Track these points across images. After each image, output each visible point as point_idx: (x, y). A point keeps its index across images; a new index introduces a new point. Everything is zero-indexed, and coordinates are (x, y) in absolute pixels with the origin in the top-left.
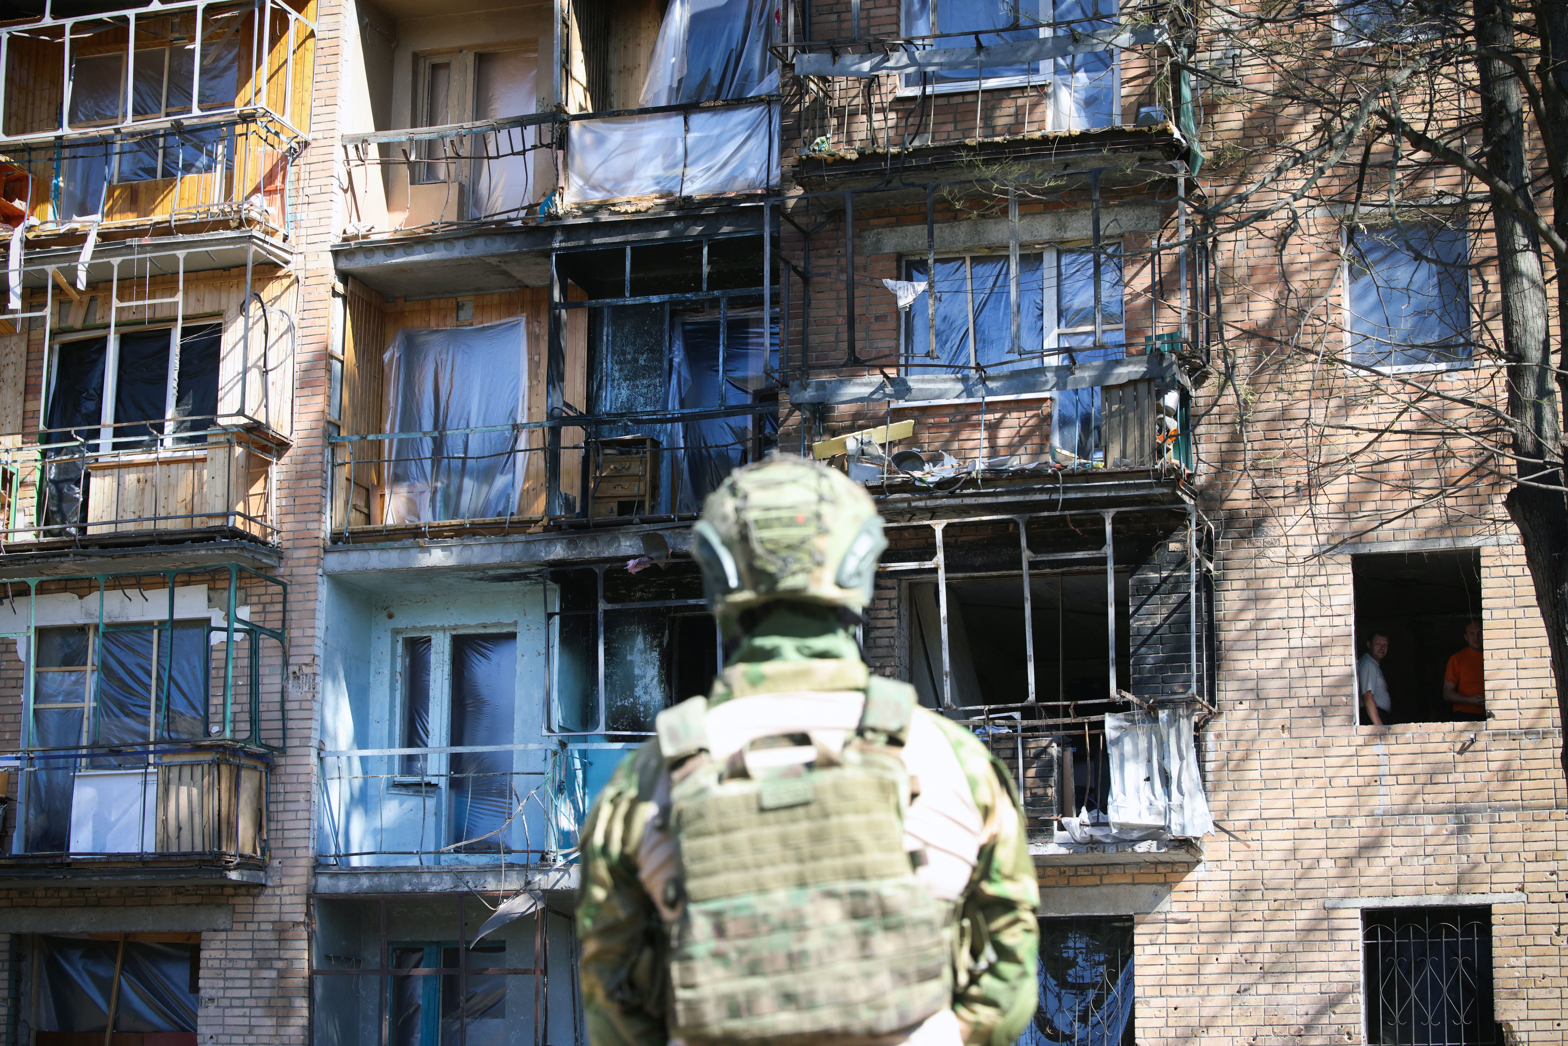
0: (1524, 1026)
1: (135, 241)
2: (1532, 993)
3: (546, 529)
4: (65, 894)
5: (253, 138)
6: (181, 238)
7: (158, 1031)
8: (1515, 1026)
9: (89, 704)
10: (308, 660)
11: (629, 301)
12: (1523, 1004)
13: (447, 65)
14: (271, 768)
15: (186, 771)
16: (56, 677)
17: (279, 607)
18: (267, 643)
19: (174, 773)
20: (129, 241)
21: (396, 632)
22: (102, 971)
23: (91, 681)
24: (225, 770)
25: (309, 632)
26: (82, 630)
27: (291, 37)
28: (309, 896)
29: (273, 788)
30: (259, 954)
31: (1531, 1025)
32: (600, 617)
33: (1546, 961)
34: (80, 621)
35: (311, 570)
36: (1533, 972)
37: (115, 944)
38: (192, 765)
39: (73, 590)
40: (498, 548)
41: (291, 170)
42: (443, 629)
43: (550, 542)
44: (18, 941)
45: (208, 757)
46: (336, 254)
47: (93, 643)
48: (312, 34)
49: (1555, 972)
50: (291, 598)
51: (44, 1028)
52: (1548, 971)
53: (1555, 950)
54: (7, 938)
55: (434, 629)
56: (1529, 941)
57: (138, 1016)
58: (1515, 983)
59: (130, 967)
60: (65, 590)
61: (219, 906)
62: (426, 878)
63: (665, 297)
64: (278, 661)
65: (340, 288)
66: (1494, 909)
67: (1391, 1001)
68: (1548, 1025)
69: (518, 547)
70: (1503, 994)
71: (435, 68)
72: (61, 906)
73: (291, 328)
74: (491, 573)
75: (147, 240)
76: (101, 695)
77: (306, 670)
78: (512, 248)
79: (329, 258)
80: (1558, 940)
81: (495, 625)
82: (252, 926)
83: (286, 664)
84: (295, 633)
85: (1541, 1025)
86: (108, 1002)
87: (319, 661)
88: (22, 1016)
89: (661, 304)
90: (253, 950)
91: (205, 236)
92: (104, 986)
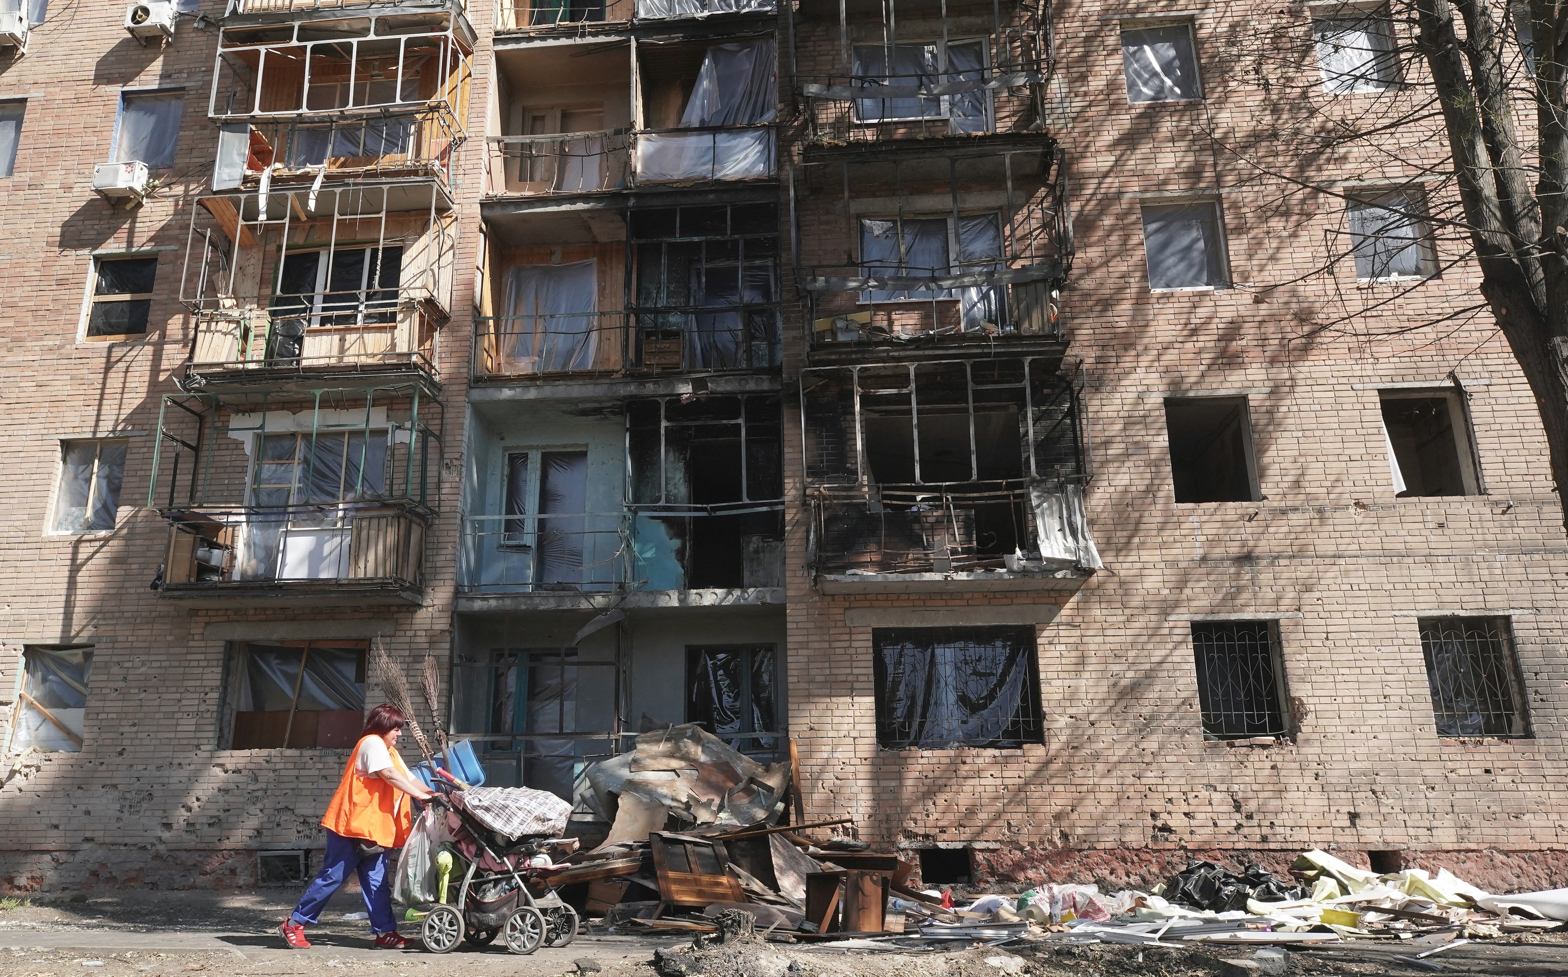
0: (1311, 700)
1: (351, 181)
2: (1314, 678)
3: (624, 376)
4: (269, 612)
5: (435, 122)
6: (384, 180)
7: (328, 710)
8: (1305, 700)
9: (295, 485)
10: (457, 456)
11: (679, 240)
12: (1309, 686)
13: (542, 118)
14: (429, 526)
15: (374, 522)
16: (268, 469)
17: (438, 422)
18: (432, 442)
19: (365, 523)
20: (346, 180)
21: (505, 449)
22: (290, 669)
23: (297, 470)
24: (402, 520)
25: (458, 438)
26: (293, 435)
27: (460, 72)
28: (453, 613)
29: (429, 539)
30: (414, 652)
31: (1316, 700)
32: (663, 431)
33: (1321, 657)
34: (293, 430)
35: (462, 398)
36: (1313, 664)
37: (301, 650)
38: (379, 518)
39: (288, 409)
40: (591, 387)
41: (453, 154)
42: (537, 448)
43: (627, 383)
44: (230, 645)
45: (391, 513)
46: (483, 205)
47: (300, 445)
48: (470, 75)
49: (1329, 664)
50: (447, 416)
51: (243, 709)
52: (1323, 664)
53: (1327, 650)
54: (223, 643)
55: (531, 448)
56: (1308, 643)
57: (314, 700)
58: (1301, 672)
59: (311, 665)
60: (283, 409)
61: (386, 619)
62: (537, 600)
63: (703, 238)
64: (437, 456)
65: (484, 226)
66: (1282, 622)
67: (1215, 683)
68: (1328, 700)
69: (605, 387)
70: (1295, 678)
71: (535, 119)
72: (267, 620)
73: (452, 247)
74: (581, 406)
75: (359, 180)
76: (304, 478)
77: (455, 462)
78: (600, 206)
79: (477, 209)
80: (1327, 643)
81: (572, 446)
82: (409, 633)
83: (442, 457)
84: (447, 438)
85: (1323, 700)
86: (293, 689)
87: (465, 457)
88: (228, 700)
89: (700, 242)
90: (410, 650)
91: (401, 179)
92: (291, 679)
